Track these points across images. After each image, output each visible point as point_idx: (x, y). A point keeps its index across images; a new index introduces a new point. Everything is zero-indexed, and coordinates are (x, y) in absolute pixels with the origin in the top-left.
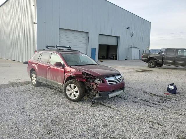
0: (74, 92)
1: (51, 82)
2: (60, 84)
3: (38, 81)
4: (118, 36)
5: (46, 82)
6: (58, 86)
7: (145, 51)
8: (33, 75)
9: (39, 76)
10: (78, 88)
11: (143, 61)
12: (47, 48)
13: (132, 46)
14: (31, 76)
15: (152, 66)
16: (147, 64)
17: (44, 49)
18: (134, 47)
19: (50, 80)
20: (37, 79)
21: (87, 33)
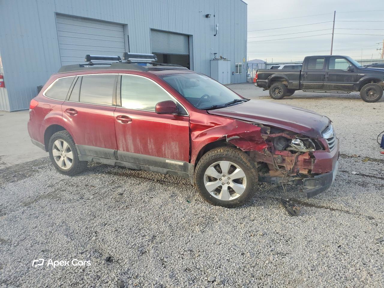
0: (228, 183)
1: (136, 159)
2: (173, 162)
3: (81, 160)
4: (189, 34)
5: (115, 161)
6: (165, 170)
7: (240, 66)
8: (57, 143)
9: (85, 144)
10: (245, 169)
11: (259, 86)
12: (88, 63)
13: (218, 56)
14: (48, 148)
15: (279, 95)
16: (268, 91)
17: (82, 66)
18: (221, 57)
19: (132, 153)
20: (75, 154)
21: (124, 26)
